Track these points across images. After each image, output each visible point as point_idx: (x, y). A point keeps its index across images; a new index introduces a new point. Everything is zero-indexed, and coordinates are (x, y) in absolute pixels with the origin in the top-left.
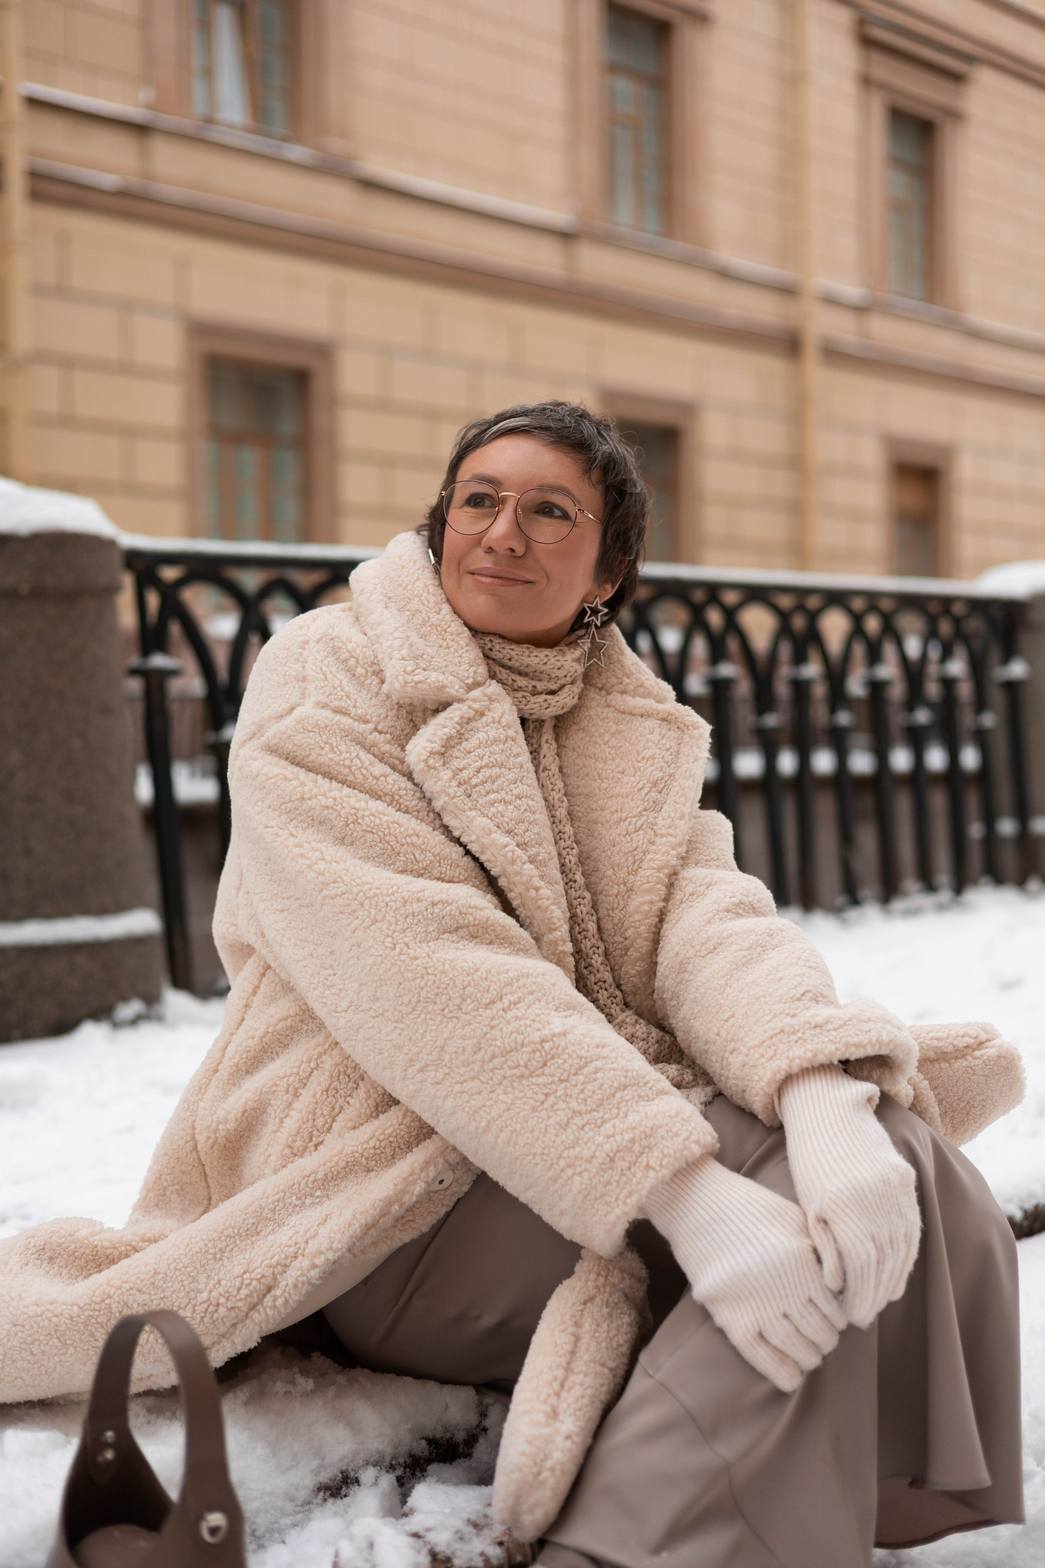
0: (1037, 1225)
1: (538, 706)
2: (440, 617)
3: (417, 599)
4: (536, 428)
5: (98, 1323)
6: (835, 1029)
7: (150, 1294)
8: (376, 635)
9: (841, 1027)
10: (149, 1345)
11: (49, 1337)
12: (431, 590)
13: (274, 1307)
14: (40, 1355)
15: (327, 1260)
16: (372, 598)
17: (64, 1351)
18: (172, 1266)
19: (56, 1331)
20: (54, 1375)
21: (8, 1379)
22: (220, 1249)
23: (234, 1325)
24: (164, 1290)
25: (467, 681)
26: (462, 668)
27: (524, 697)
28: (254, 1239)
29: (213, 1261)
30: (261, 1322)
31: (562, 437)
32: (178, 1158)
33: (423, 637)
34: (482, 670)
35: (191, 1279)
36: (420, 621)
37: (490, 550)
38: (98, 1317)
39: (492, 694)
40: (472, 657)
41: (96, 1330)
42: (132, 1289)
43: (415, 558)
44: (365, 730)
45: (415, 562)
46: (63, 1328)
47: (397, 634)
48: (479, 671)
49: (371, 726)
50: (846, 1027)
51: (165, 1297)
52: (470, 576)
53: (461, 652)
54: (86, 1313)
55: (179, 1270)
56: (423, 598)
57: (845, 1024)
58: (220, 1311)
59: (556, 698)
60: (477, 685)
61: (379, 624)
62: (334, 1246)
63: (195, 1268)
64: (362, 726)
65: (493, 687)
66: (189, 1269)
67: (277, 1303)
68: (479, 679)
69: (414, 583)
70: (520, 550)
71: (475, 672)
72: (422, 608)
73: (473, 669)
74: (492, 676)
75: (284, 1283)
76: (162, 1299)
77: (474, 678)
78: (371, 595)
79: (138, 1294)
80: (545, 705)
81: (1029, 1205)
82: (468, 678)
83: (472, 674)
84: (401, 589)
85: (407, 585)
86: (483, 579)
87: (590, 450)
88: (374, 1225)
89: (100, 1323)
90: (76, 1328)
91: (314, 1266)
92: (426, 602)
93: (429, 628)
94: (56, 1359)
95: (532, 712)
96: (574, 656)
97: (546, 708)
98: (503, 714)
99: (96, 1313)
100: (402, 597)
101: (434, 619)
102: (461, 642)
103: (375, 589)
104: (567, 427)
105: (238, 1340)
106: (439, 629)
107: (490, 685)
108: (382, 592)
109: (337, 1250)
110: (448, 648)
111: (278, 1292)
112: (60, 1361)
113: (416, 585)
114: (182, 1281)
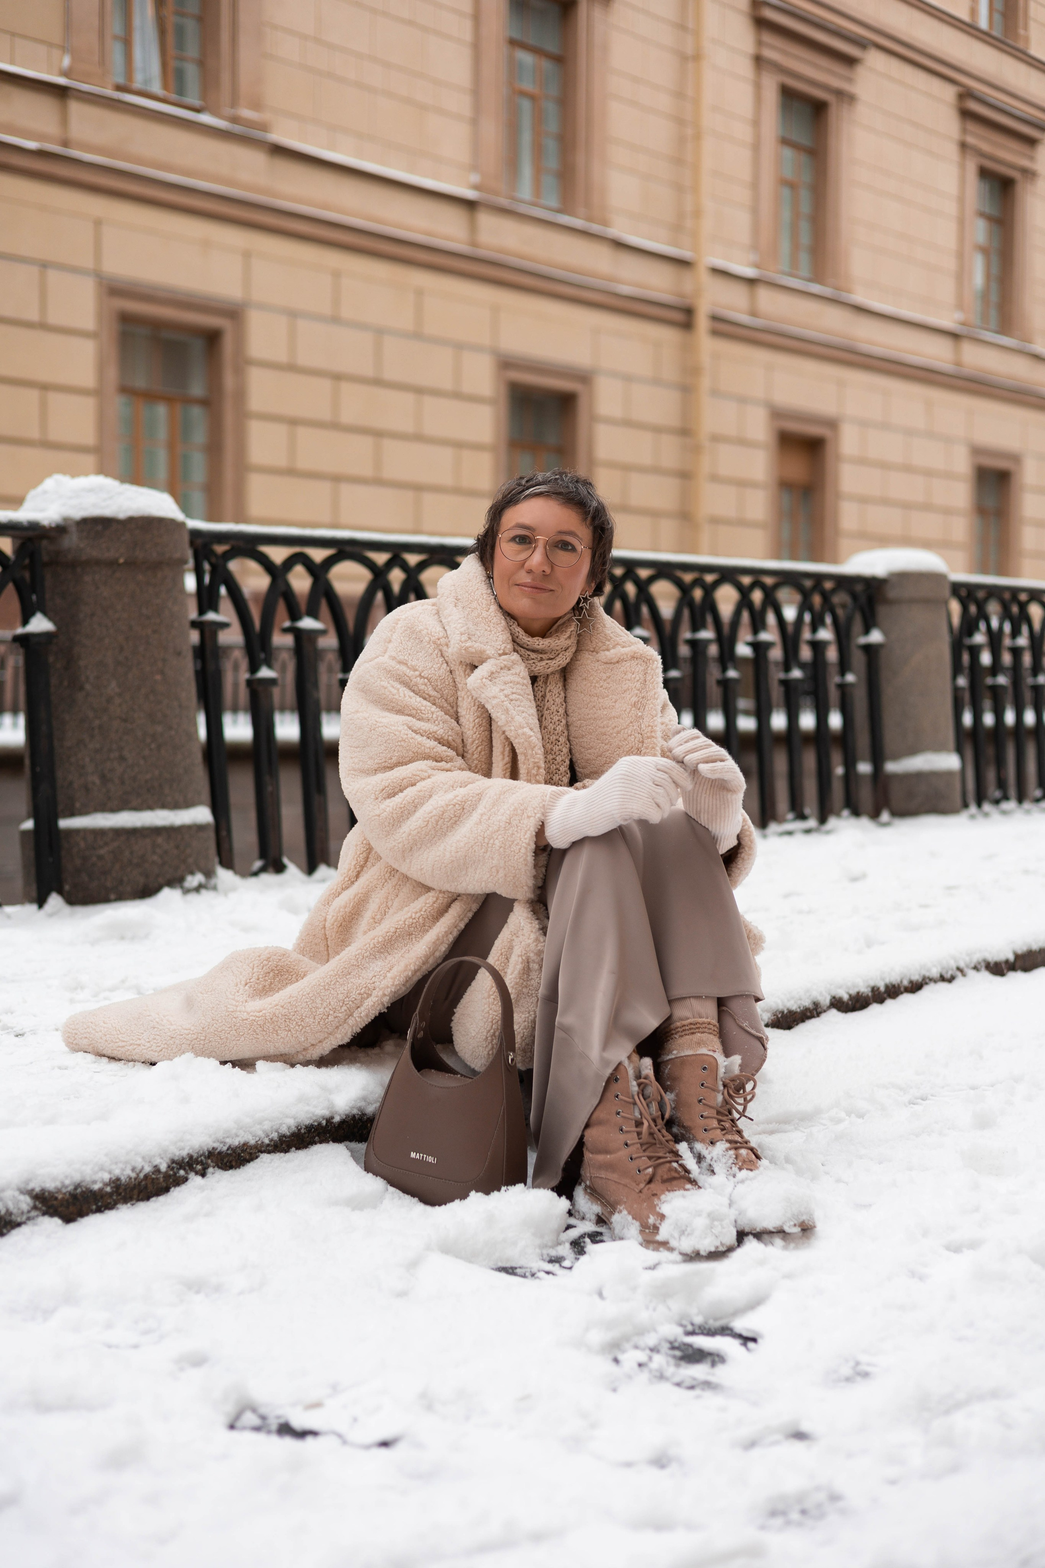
0: (858, 1005)
1: (541, 667)
2: (488, 613)
3: (476, 602)
4: (553, 493)
5: (258, 1025)
7: (288, 1009)
8: (448, 622)
10: (288, 1038)
11: (230, 1029)
12: (485, 597)
13: (361, 1017)
14: (225, 1040)
15: (391, 991)
16: (448, 600)
17: (239, 1039)
18: (300, 993)
19: (235, 1026)
20: (233, 1051)
21: (208, 1052)
22: (327, 983)
23: (337, 1027)
24: (296, 1007)
25: (499, 652)
26: (498, 643)
27: (534, 663)
28: (348, 977)
29: (324, 991)
30: (353, 1025)
31: (570, 499)
32: (314, 935)
33: (476, 624)
34: (510, 646)
35: (311, 1001)
36: (476, 615)
37: (530, 572)
38: (258, 1021)
39: (514, 660)
40: (505, 638)
41: (257, 1028)
42: (277, 1005)
43: (477, 574)
44: (412, 675)
45: (476, 577)
46: (238, 1025)
47: (460, 621)
48: (508, 647)
49: (417, 673)
51: (297, 1011)
52: (517, 586)
53: (498, 634)
54: (251, 1018)
55: (305, 995)
56: (479, 601)
58: (329, 1018)
59: (554, 662)
60: (505, 654)
61: (450, 616)
62: (395, 983)
63: (314, 995)
64: (412, 673)
65: (515, 657)
66: (310, 995)
67: (362, 1015)
68: (507, 651)
69: (475, 592)
70: (548, 571)
71: (505, 647)
72: (478, 607)
73: (504, 645)
74: (515, 650)
75: (367, 1004)
76: (295, 1012)
77: (504, 650)
78: (448, 598)
79: (281, 1009)
80: (547, 666)
81: (853, 992)
82: (500, 650)
83: (503, 648)
84: (467, 594)
85: (471, 592)
86: (527, 589)
87: (586, 506)
88: (418, 970)
89: (260, 1025)
90: (245, 1026)
91: (385, 995)
92: (481, 604)
93: (481, 619)
94: (234, 1042)
95: (540, 671)
96: (566, 637)
97: (548, 668)
98: (520, 671)
99: (257, 1019)
100: (467, 599)
101: (485, 614)
102: (499, 629)
103: (451, 594)
104: (571, 492)
105: (339, 1036)
106: (487, 620)
107: (513, 655)
108: (454, 596)
109: (396, 985)
110: (491, 631)
111: (362, 1008)
112: (236, 1044)
113: (476, 593)
114: (307, 1002)
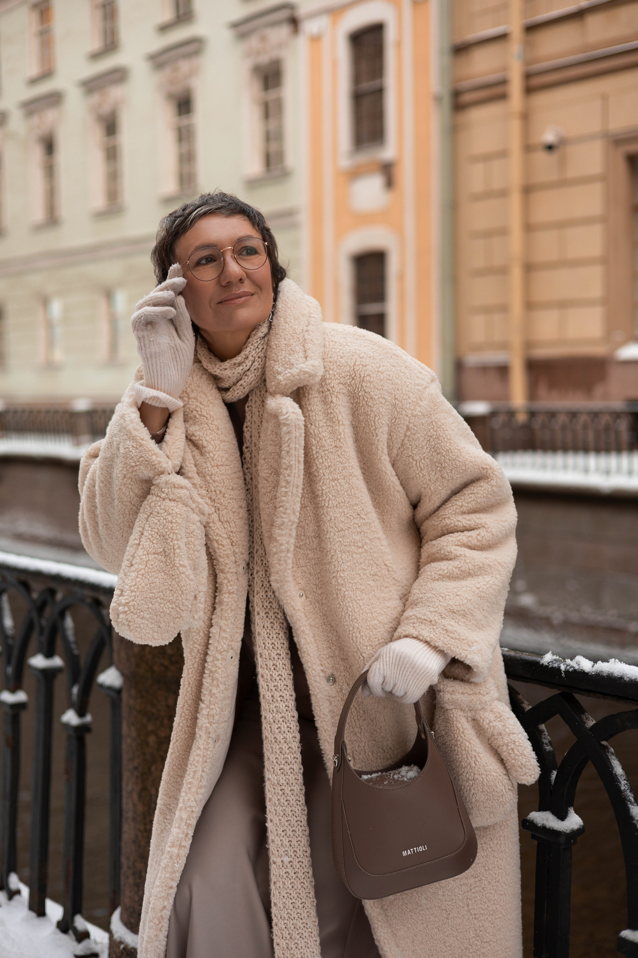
6: (452, 638)
9: (456, 639)
50: (457, 641)
57: (459, 639)
